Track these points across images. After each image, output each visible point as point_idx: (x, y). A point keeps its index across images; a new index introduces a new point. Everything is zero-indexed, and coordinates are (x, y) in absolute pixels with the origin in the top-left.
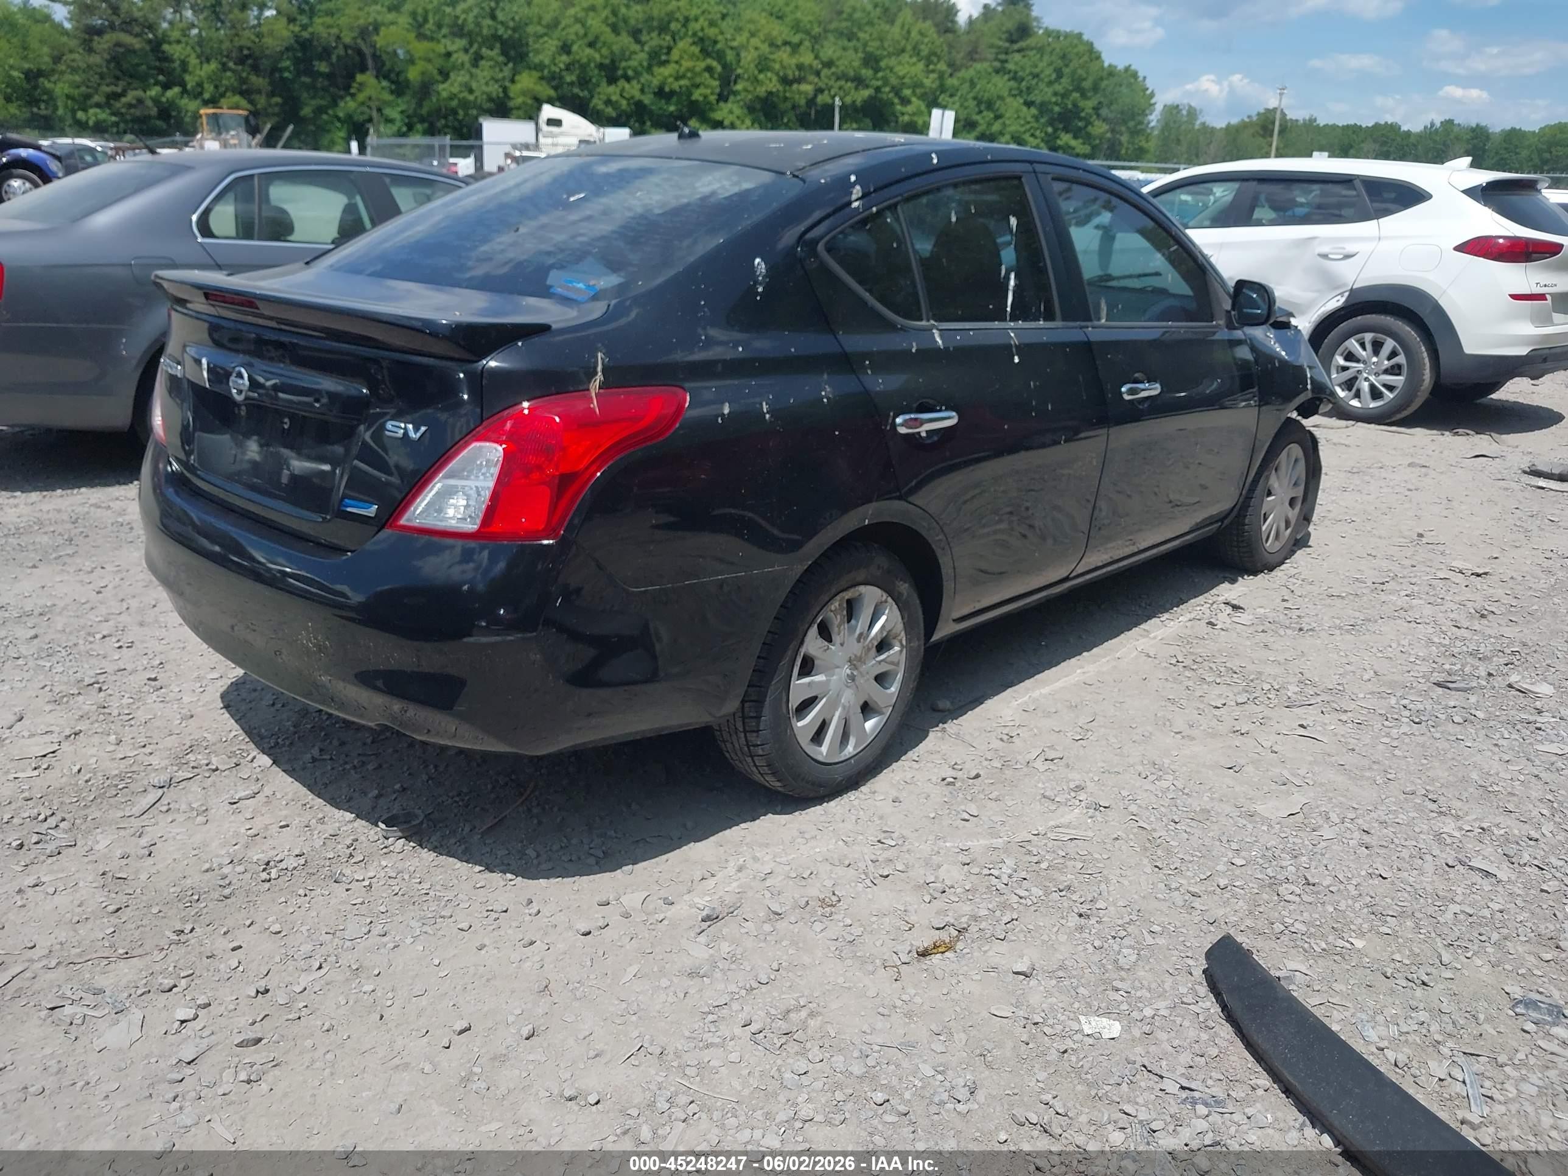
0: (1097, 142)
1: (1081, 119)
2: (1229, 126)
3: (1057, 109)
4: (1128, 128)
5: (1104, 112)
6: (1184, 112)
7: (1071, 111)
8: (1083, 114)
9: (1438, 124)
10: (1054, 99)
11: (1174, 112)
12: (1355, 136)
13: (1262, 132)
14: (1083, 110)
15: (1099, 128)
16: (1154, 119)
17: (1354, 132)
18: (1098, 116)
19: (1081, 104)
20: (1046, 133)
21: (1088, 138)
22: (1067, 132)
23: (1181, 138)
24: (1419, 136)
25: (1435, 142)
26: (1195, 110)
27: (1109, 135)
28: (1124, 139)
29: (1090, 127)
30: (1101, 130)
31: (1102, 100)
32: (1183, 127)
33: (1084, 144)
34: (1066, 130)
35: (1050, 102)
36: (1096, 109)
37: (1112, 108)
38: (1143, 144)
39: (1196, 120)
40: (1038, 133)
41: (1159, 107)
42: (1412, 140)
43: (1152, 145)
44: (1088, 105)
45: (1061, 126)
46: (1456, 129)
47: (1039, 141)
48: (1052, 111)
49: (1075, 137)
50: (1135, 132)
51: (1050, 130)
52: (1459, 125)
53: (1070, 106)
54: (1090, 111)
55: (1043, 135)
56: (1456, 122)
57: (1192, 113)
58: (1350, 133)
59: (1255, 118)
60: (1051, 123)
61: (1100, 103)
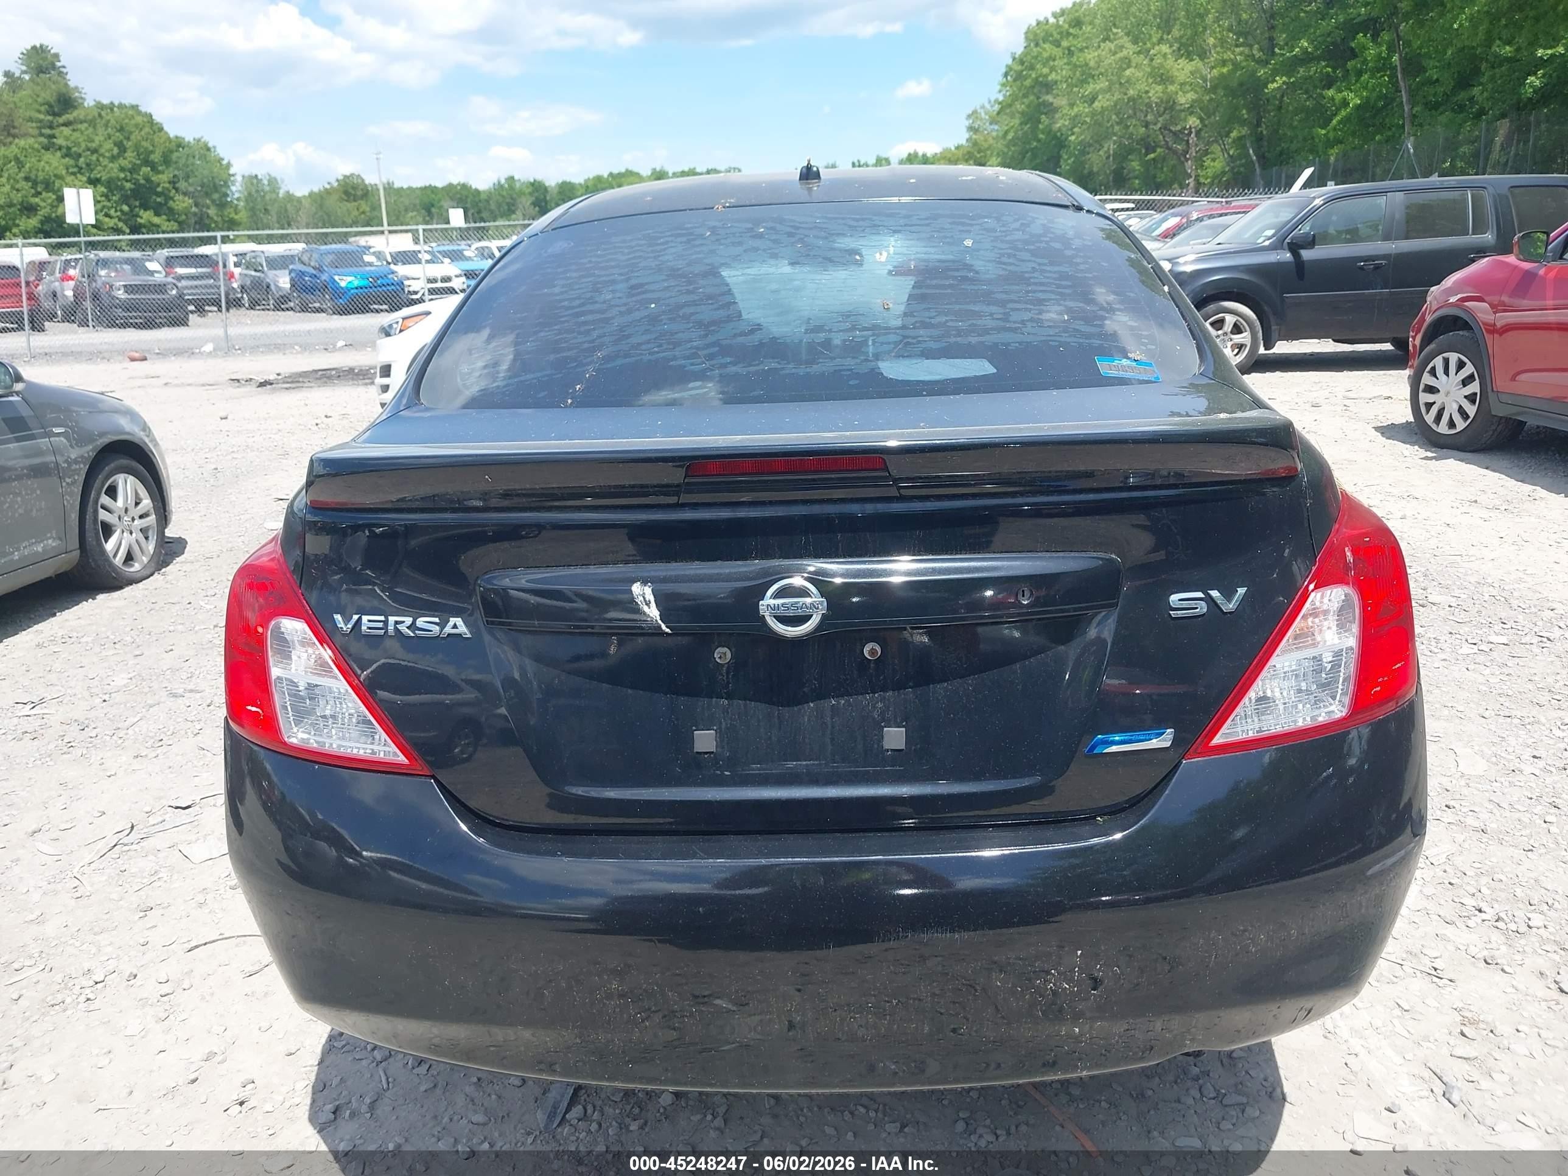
0: (184, 217)
1: (158, 194)
2: (311, 194)
3: (128, 185)
4: (213, 201)
5: (182, 185)
6: (266, 182)
7: (144, 185)
8: (159, 189)
9: (503, 181)
10: (122, 175)
11: (255, 181)
12: (433, 196)
13: (346, 198)
14: (159, 185)
15: (181, 203)
16: (236, 190)
17: (433, 192)
18: (177, 190)
19: (155, 178)
20: (121, 211)
21: (171, 214)
22: (145, 210)
23: (269, 208)
24: (489, 194)
25: (503, 196)
26: (275, 179)
27: (194, 209)
28: (212, 212)
29: (171, 202)
30: (185, 205)
31: (176, 172)
32: (267, 197)
33: (169, 220)
34: (145, 207)
35: (119, 179)
36: (173, 182)
37: (190, 181)
38: (233, 215)
39: (279, 188)
40: (112, 212)
41: (239, 178)
42: (483, 197)
43: (242, 216)
44: (163, 179)
45: (137, 203)
46: (518, 185)
47: (116, 220)
48: (122, 188)
49: (157, 214)
50: (222, 205)
51: (125, 208)
52: (519, 180)
53: (142, 182)
54: (167, 185)
55: (119, 213)
56: (516, 178)
57: (273, 182)
58: (429, 192)
59: (336, 184)
60: (125, 199)
61: (175, 176)
